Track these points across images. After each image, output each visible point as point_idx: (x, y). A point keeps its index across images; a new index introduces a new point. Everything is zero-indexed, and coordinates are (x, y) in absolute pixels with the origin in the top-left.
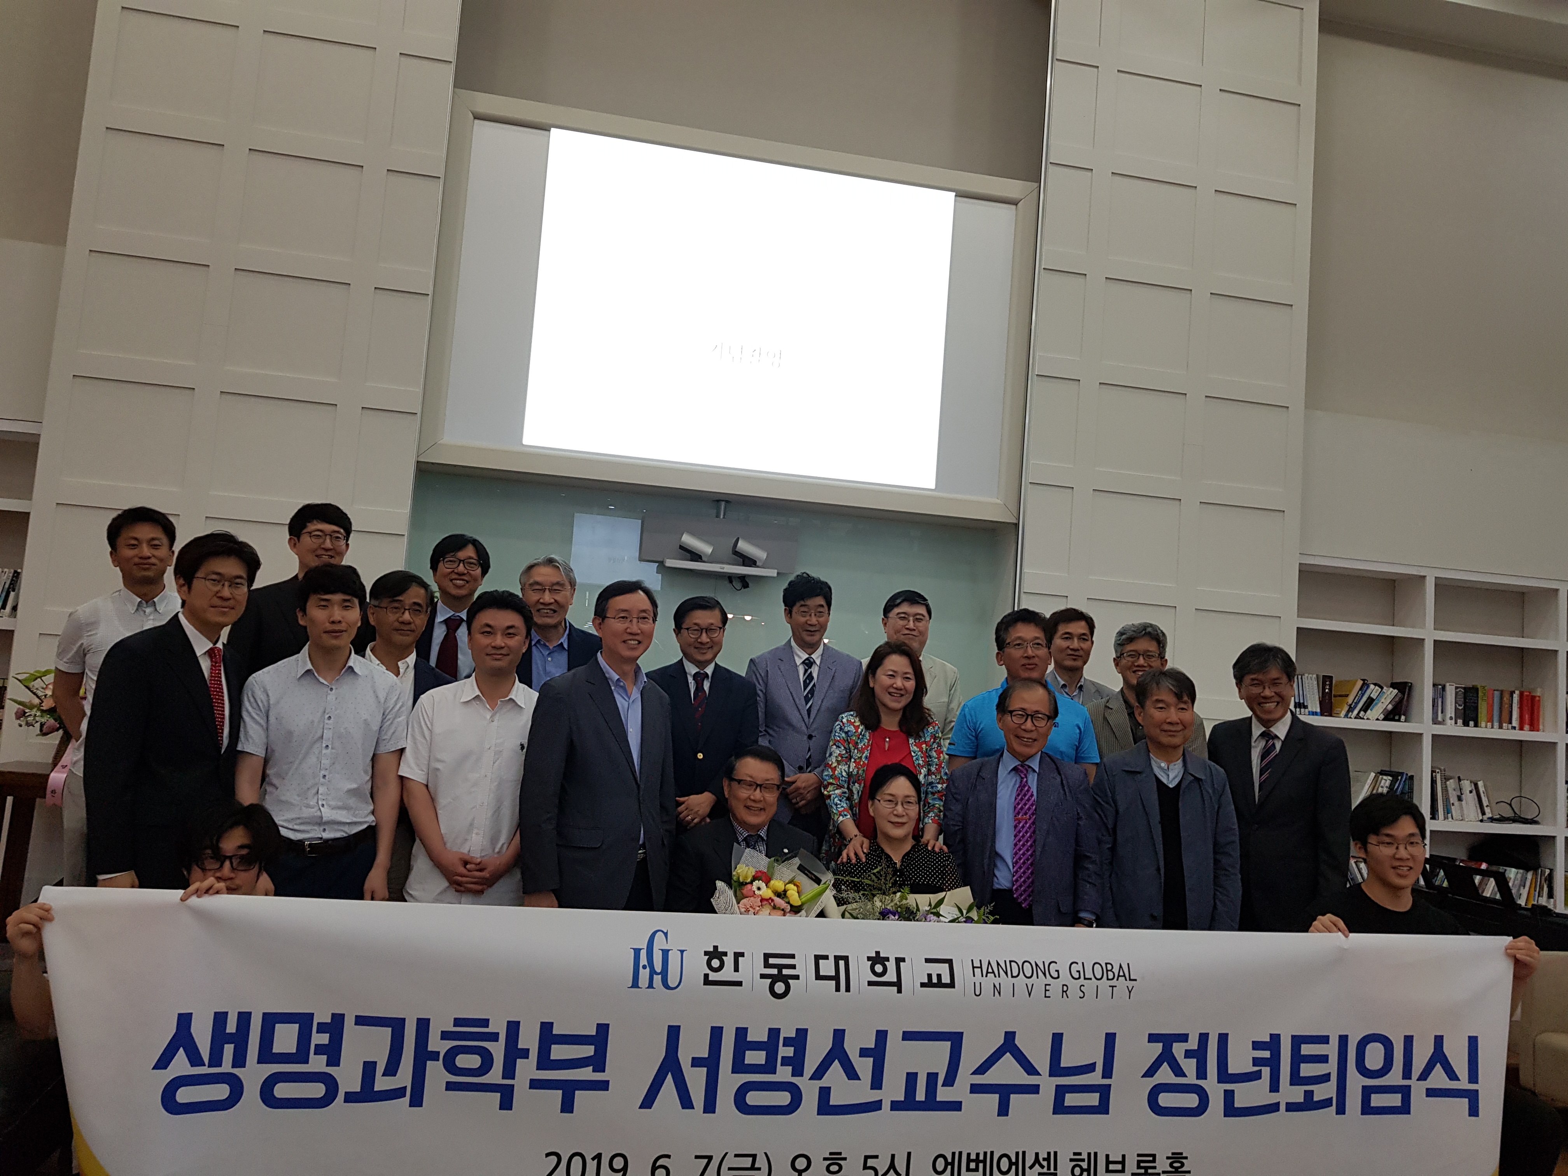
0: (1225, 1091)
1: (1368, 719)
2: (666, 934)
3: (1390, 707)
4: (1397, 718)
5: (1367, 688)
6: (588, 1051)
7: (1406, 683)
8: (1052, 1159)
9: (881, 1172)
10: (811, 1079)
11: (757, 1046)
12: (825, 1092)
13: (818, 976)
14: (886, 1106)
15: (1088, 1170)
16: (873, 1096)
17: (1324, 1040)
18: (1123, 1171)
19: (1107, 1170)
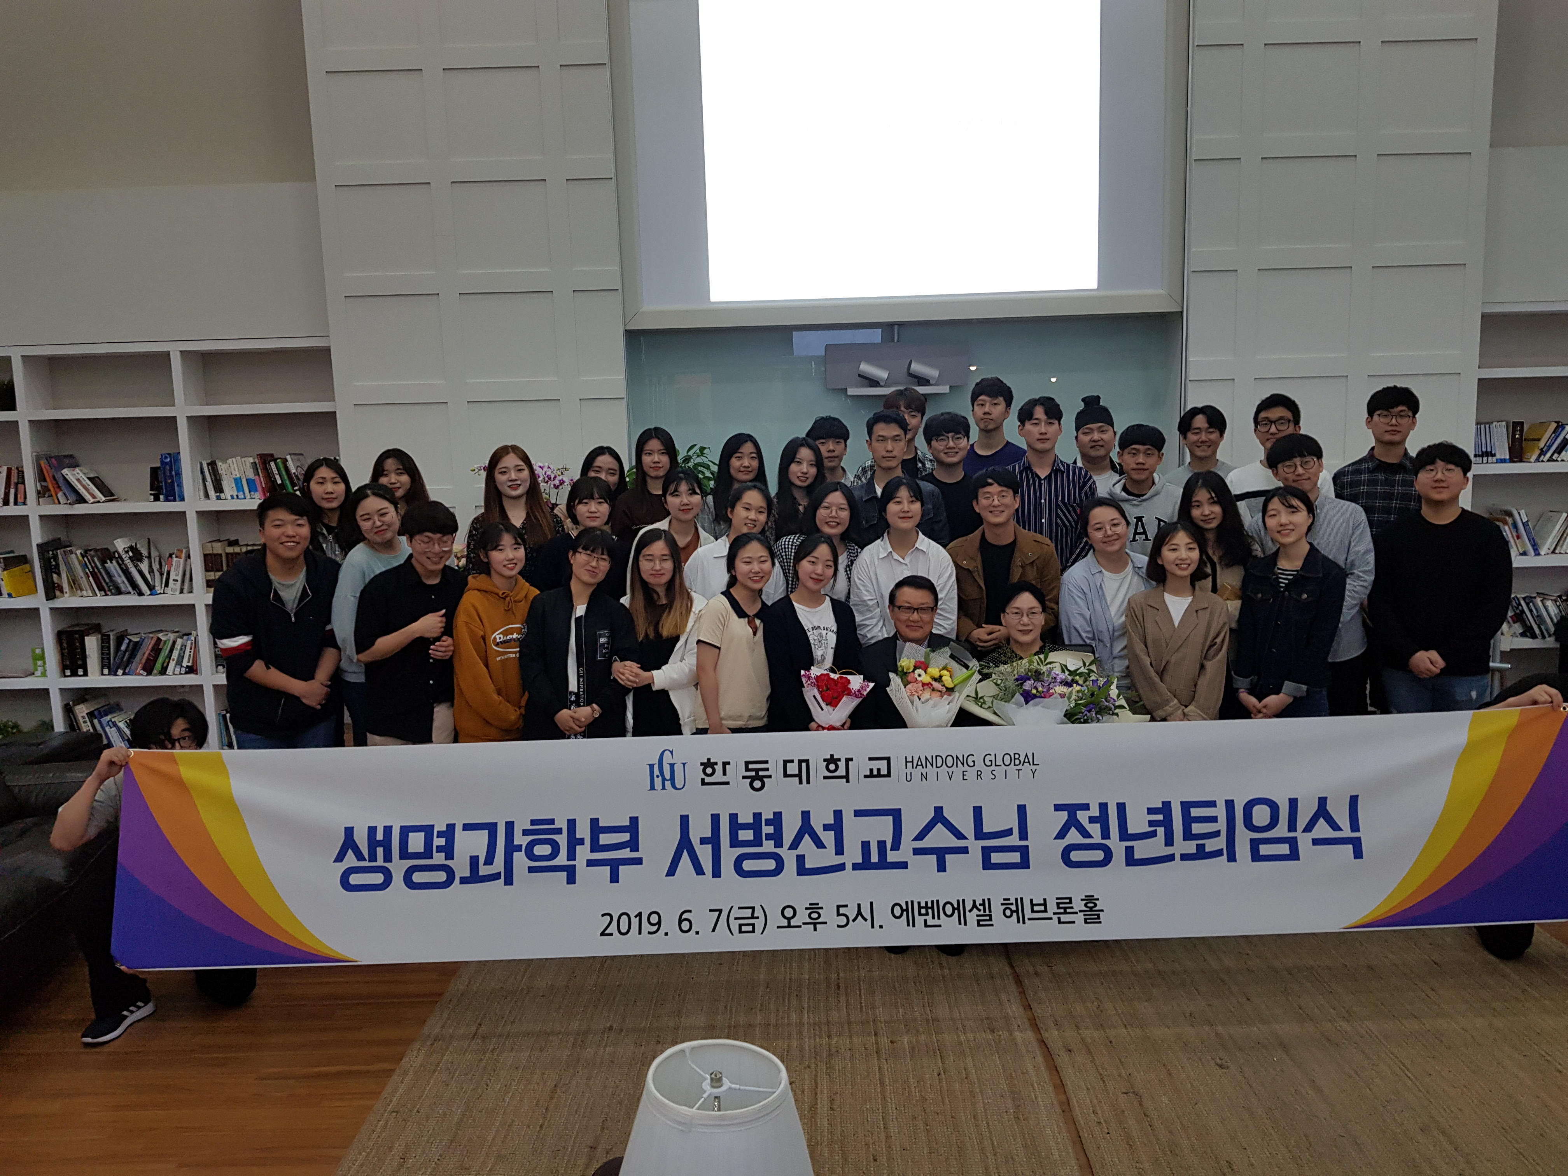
0: (1126, 848)
1: (1562, 461)
2: (672, 752)
5: (1562, 431)
6: (626, 837)
8: (986, 904)
9: (851, 919)
10: (789, 849)
11: (745, 827)
12: (801, 859)
13: (786, 775)
14: (849, 866)
15: (1017, 911)
16: (838, 860)
17: (1212, 804)
18: (1046, 911)
19: (1033, 911)
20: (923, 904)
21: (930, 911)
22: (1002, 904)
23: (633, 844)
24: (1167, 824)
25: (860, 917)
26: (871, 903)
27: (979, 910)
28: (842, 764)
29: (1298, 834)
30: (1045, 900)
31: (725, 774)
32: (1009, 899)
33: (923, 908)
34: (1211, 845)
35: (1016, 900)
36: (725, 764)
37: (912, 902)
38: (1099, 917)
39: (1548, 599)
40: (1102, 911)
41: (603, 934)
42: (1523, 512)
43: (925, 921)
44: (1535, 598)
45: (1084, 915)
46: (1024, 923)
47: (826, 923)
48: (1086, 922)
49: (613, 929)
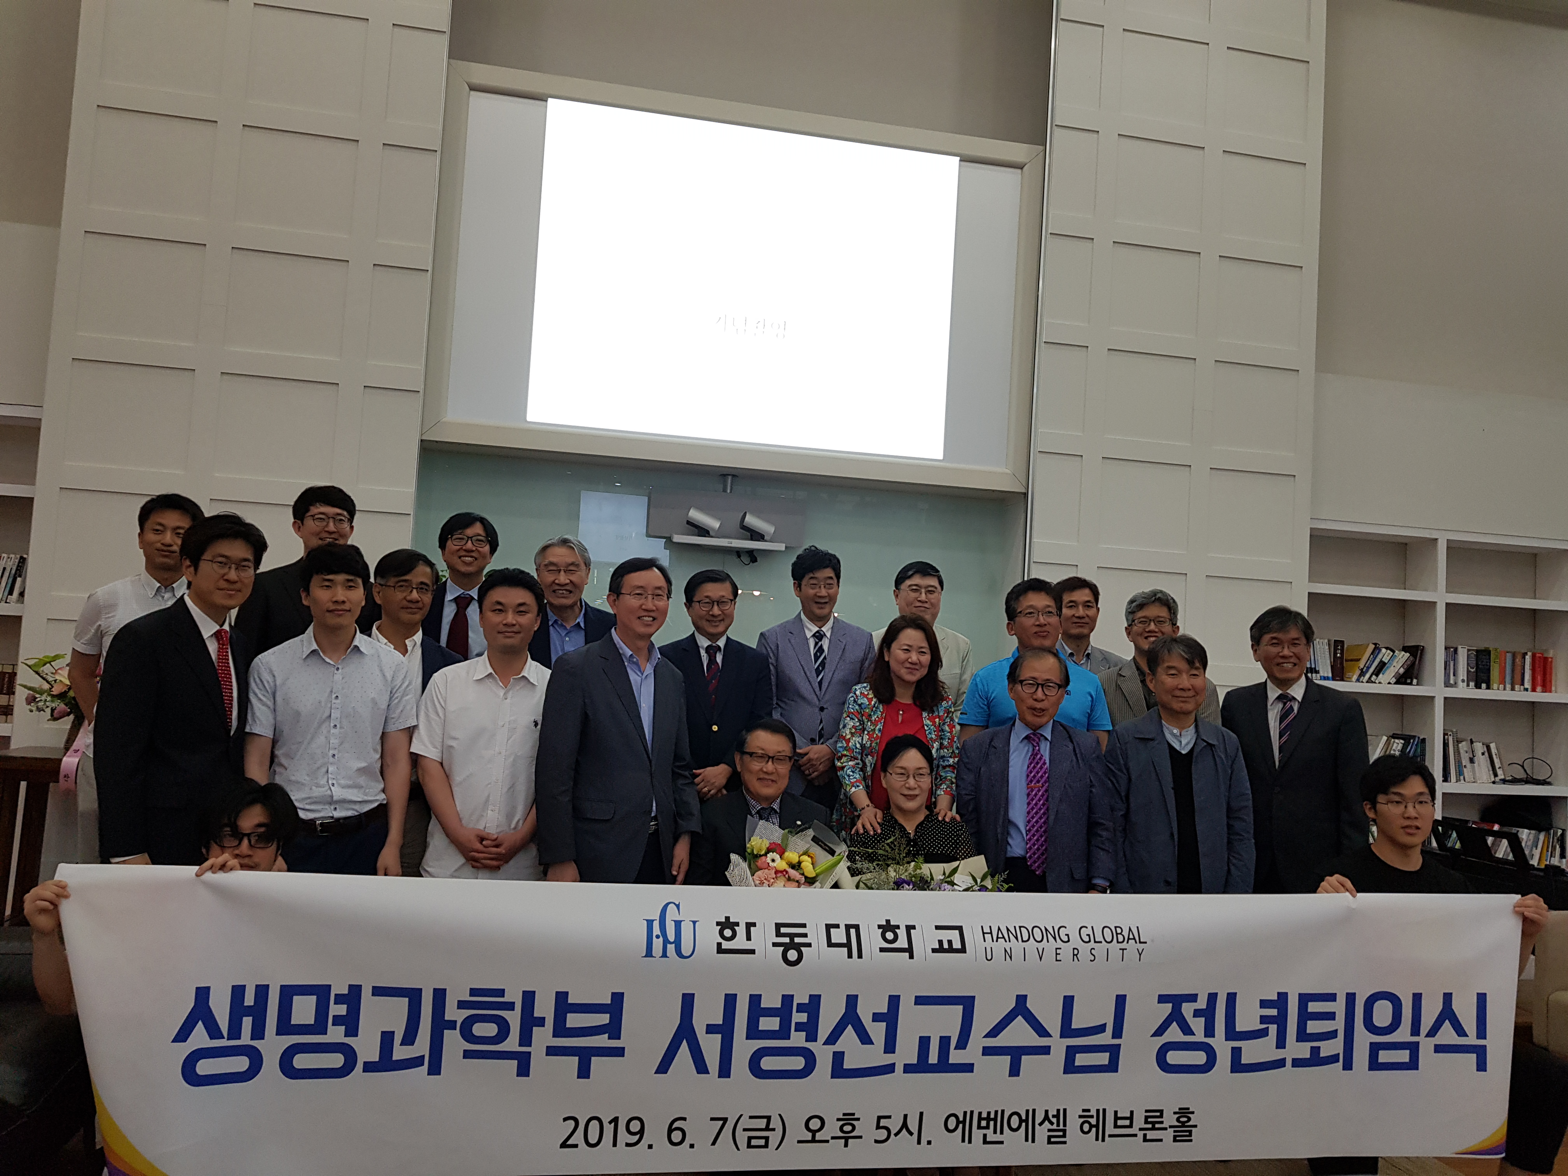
0: (1233, 1048)
1: (1380, 683)
2: (678, 906)
3: (1402, 671)
4: (1409, 681)
5: (1378, 653)
6: (603, 1019)
7: (1417, 647)
8: (1061, 1116)
9: (893, 1132)
10: (824, 1044)
11: (770, 1012)
12: (839, 1056)
13: (830, 945)
14: (900, 1068)
15: (1097, 1126)
16: (886, 1059)
17: (1332, 997)
18: (1131, 1126)
19: (1116, 1126)
20: (984, 1115)
21: (992, 1123)
22: (1080, 1117)
23: (614, 1029)
24: (1281, 1021)
25: (904, 1130)
26: (921, 1114)
27: (1052, 1123)
28: (903, 933)
29: (1421, 1038)
30: (1132, 1112)
31: (748, 938)
32: (1089, 1111)
33: (984, 1119)
34: (1328, 1048)
35: (1098, 1111)
36: (750, 925)
37: (972, 1112)
38: (1190, 1135)
40: (1195, 1126)
41: (564, 1146)
43: (985, 1136)
45: (1175, 1131)
46: (1103, 1140)
47: (861, 1137)
48: (1175, 1140)
49: (578, 1138)
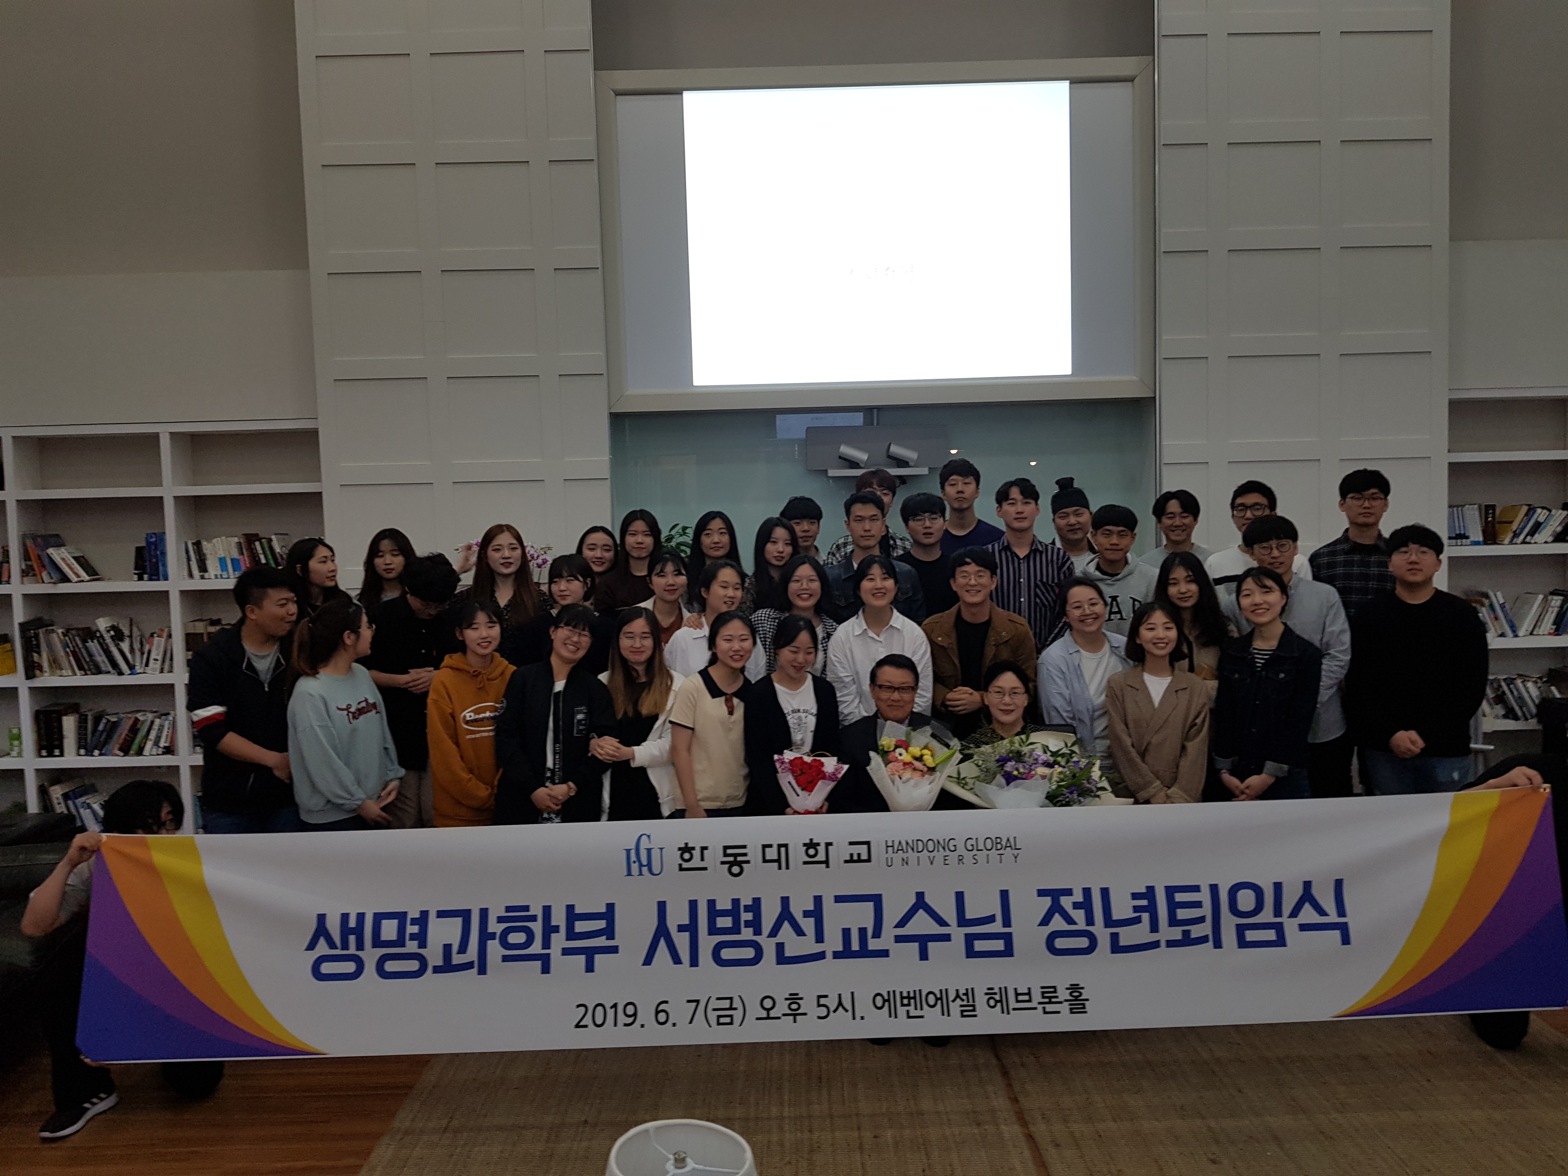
0: (1111, 934)
1: (1535, 543)
2: (649, 836)
3: (1560, 529)
5: (1533, 514)
6: (601, 924)
8: (969, 993)
9: (832, 1009)
10: (768, 937)
11: (724, 913)
12: (780, 947)
13: (765, 861)
14: (829, 955)
15: (1001, 1001)
16: (818, 948)
17: (1196, 889)
18: (1030, 1001)
19: (1018, 1001)
20: (905, 994)
21: (912, 1001)
22: (986, 994)
23: (609, 931)
24: (1152, 908)
25: (840, 1008)
26: (852, 993)
27: (963, 1000)
28: (821, 849)
29: (1284, 919)
30: (1029, 989)
31: (702, 859)
32: (992, 989)
33: (905, 998)
34: (1196, 931)
35: (1000, 988)
36: (703, 849)
37: (894, 992)
38: (1084, 1008)
39: (1528, 681)
40: (1087, 1000)
41: (578, 1026)
42: (1499, 594)
43: (908, 1011)
44: (1515, 679)
46: (1008, 1013)
47: (805, 1014)
48: (1071, 1012)
49: (588, 1020)
